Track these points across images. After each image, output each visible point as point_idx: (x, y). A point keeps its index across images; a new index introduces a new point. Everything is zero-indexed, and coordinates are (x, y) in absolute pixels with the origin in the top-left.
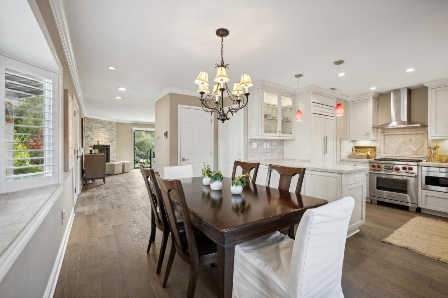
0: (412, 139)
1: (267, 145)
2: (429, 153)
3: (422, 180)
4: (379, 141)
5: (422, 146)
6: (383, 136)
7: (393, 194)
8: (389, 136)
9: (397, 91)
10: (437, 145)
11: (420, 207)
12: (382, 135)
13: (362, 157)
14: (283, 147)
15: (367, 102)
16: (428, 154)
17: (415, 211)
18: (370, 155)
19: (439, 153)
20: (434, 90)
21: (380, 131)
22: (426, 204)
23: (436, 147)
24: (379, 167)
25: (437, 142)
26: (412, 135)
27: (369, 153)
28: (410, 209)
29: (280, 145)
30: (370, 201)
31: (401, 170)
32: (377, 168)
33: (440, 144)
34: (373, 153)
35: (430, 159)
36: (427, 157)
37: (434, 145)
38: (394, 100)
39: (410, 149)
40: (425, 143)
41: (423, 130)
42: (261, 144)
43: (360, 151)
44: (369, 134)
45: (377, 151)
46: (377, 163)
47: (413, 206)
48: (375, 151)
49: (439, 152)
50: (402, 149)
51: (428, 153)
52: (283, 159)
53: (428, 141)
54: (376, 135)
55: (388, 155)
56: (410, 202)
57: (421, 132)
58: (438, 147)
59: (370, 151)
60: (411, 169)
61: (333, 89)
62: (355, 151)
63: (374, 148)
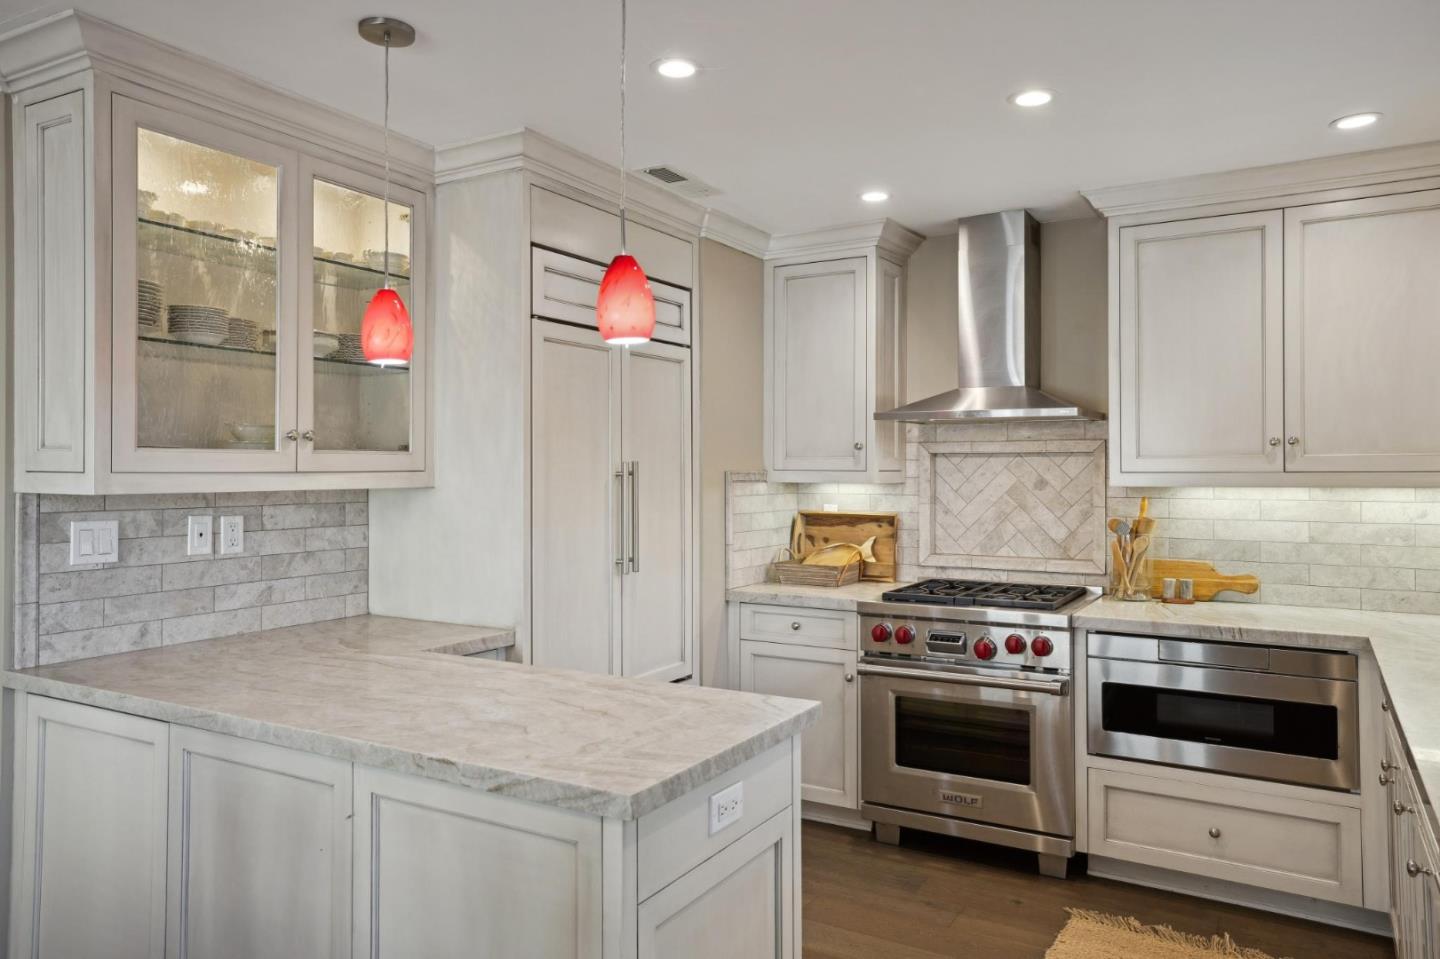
0: (1048, 477)
1: (215, 534)
2: (1115, 554)
3: (1089, 705)
4: (910, 488)
5: (1086, 516)
6: (927, 462)
7: (968, 788)
8: (955, 460)
9: (984, 225)
10: (1145, 515)
11: (1085, 851)
12: (925, 453)
13: (830, 577)
14: (366, 538)
15: (853, 272)
16: (1111, 558)
17: (1063, 874)
18: (872, 560)
19: (1150, 555)
20: (1129, 235)
21: (914, 431)
22: (1107, 836)
23: (1139, 522)
24: (905, 638)
25: (1144, 499)
26: (1045, 460)
27: (866, 548)
28: (1043, 864)
29: (342, 524)
30: (868, 828)
31: (1002, 655)
32: (893, 647)
33: (1155, 510)
34: (884, 551)
35: (1119, 583)
36: (1106, 574)
37: (1131, 512)
38: (973, 270)
39: (1040, 528)
40: (1099, 501)
41: (1090, 435)
42: (161, 524)
43: (826, 540)
44: (863, 452)
45: (905, 538)
46: (896, 617)
47: (1055, 852)
48: (894, 536)
49: (1152, 547)
50: (1009, 529)
51: (1110, 552)
52: (369, 614)
53: (1110, 494)
54: (896, 455)
55: (950, 562)
56: (1041, 828)
57: (1082, 446)
58: (1149, 522)
59: (873, 538)
60: (1043, 648)
61: (665, 175)
62: (803, 538)
63: (891, 521)
